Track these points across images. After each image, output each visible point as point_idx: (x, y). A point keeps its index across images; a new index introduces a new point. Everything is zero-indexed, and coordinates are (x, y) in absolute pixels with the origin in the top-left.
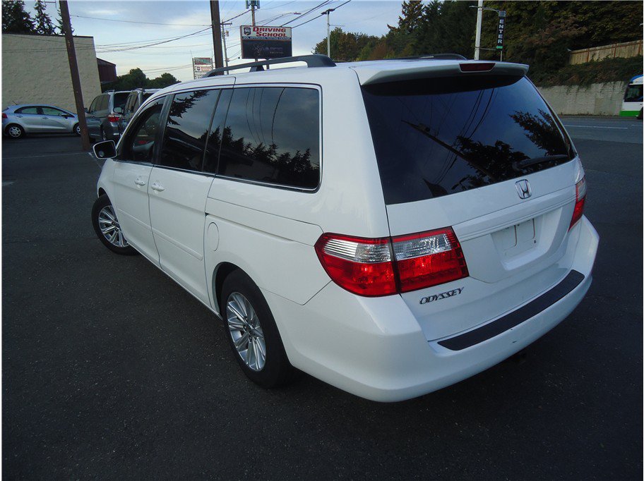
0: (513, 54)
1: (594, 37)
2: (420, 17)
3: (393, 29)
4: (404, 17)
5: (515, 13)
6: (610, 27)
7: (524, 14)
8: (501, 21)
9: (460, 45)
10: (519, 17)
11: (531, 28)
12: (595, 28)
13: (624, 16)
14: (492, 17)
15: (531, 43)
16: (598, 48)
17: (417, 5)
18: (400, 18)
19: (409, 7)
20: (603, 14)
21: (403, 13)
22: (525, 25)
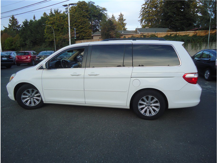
0: (59, 41)
1: (80, 37)
2: (17, 25)
3: (6, 28)
4: (10, 24)
5: (57, 28)
6: (84, 35)
7: (60, 29)
8: (75, 31)
9: (39, 36)
10: (58, 29)
11: (62, 33)
12: (80, 35)
13: (86, 33)
14: (50, 28)
15: (64, 38)
16: (82, 41)
17: (15, 21)
18: (9, 24)
19: (12, 21)
20: (81, 32)
21: (10, 23)
22: (60, 32)
